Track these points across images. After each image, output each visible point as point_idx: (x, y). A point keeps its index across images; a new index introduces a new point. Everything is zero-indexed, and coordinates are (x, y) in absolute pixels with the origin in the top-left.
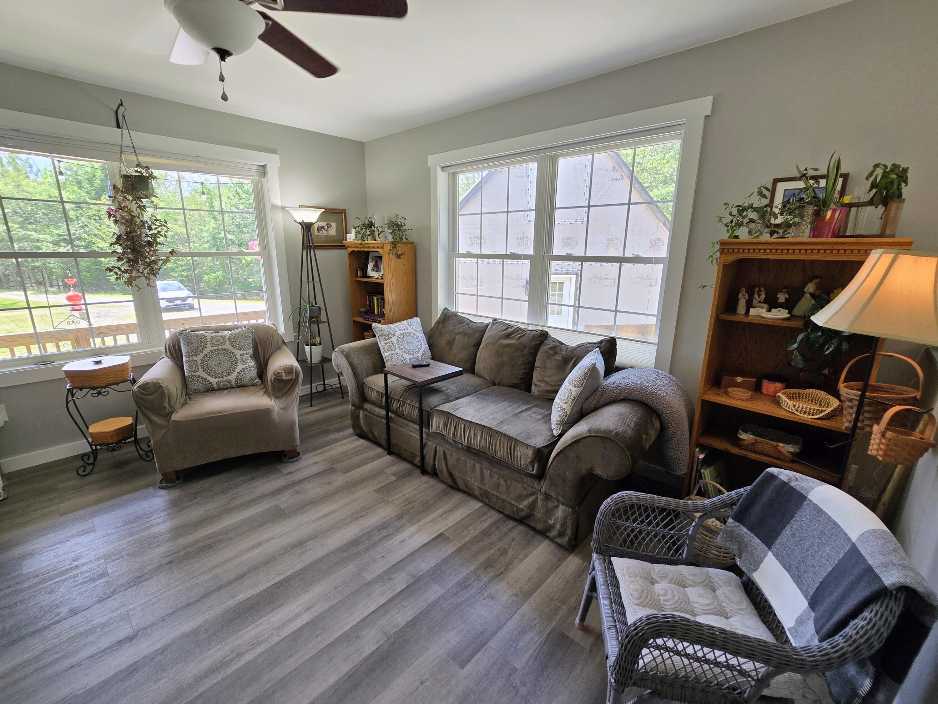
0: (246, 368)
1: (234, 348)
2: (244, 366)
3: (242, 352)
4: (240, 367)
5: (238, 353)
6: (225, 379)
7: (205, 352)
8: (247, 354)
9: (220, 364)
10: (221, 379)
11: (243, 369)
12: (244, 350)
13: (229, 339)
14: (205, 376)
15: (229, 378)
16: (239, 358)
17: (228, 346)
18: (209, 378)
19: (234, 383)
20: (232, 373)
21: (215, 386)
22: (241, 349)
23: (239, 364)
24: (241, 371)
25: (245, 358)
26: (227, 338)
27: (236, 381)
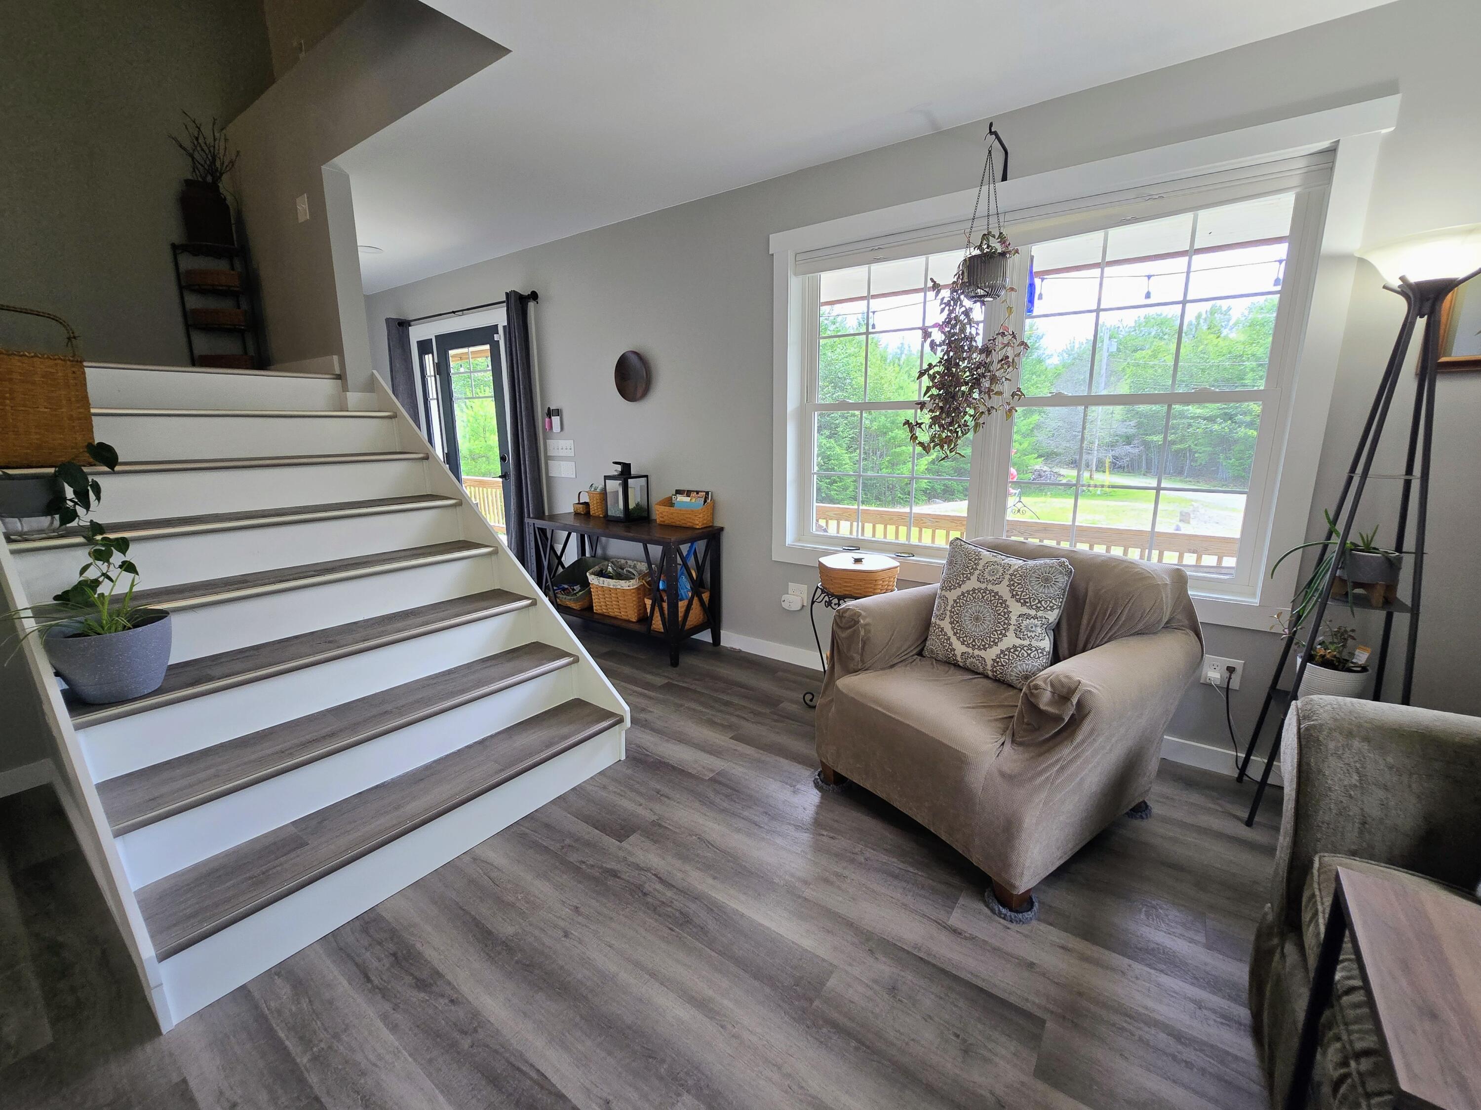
0: (1022, 647)
1: (1013, 596)
2: (1018, 642)
3: (1025, 610)
4: (1010, 640)
5: (1016, 609)
6: (976, 652)
7: (965, 588)
8: (1035, 617)
9: (977, 619)
10: (970, 650)
11: (1015, 647)
12: (1031, 607)
13: (1011, 575)
14: (950, 633)
15: (982, 653)
16: (1013, 621)
17: (1003, 590)
18: (954, 639)
19: (989, 667)
20: (990, 647)
21: (959, 659)
22: (1024, 604)
23: (1011, 634)
24: (1008, 649)
25: (1026, 627)
26: (1011, 572)
27: (993, 666)
